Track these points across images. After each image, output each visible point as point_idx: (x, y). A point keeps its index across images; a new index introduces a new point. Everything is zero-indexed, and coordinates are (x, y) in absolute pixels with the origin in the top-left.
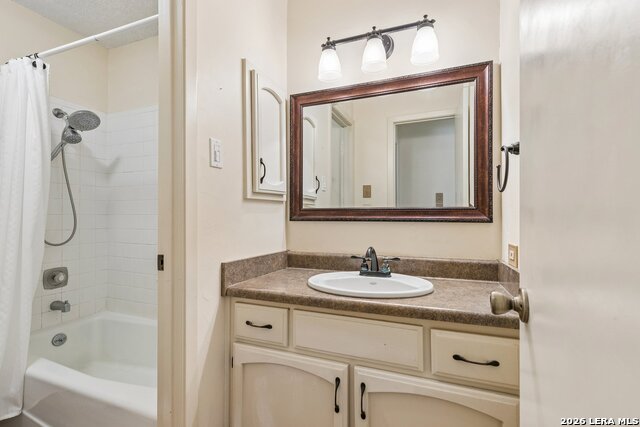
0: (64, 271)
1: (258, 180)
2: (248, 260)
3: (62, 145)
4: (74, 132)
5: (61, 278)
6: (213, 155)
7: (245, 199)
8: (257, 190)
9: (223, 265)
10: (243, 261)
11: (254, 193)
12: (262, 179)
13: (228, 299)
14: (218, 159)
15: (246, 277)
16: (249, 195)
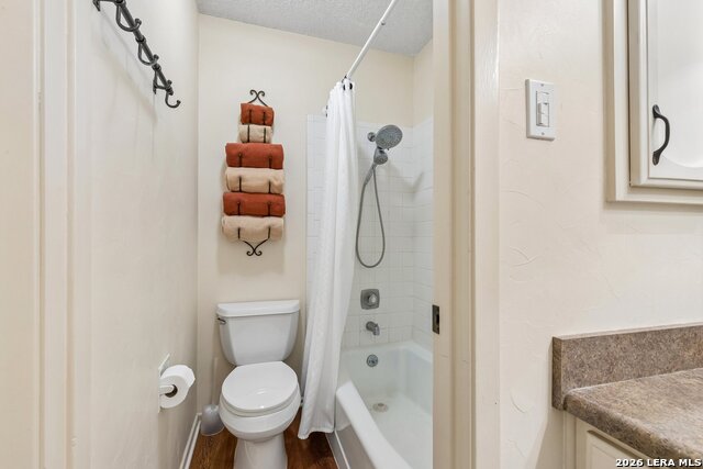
0: (376, 293)
1: (645, 157)
2: (617, 338)
3: (373, 167)
4: (382, 152)
5: (374, 300)
6: (533, 109)
7: (610, 202)
8: (644, 181)
9: (555, 342)
10: (604, 338)
11: (634, 187)
12: (657, 156)
13: (568, 417)
14: (544, 120)
15: (611, 376)
16: (621, 193)
